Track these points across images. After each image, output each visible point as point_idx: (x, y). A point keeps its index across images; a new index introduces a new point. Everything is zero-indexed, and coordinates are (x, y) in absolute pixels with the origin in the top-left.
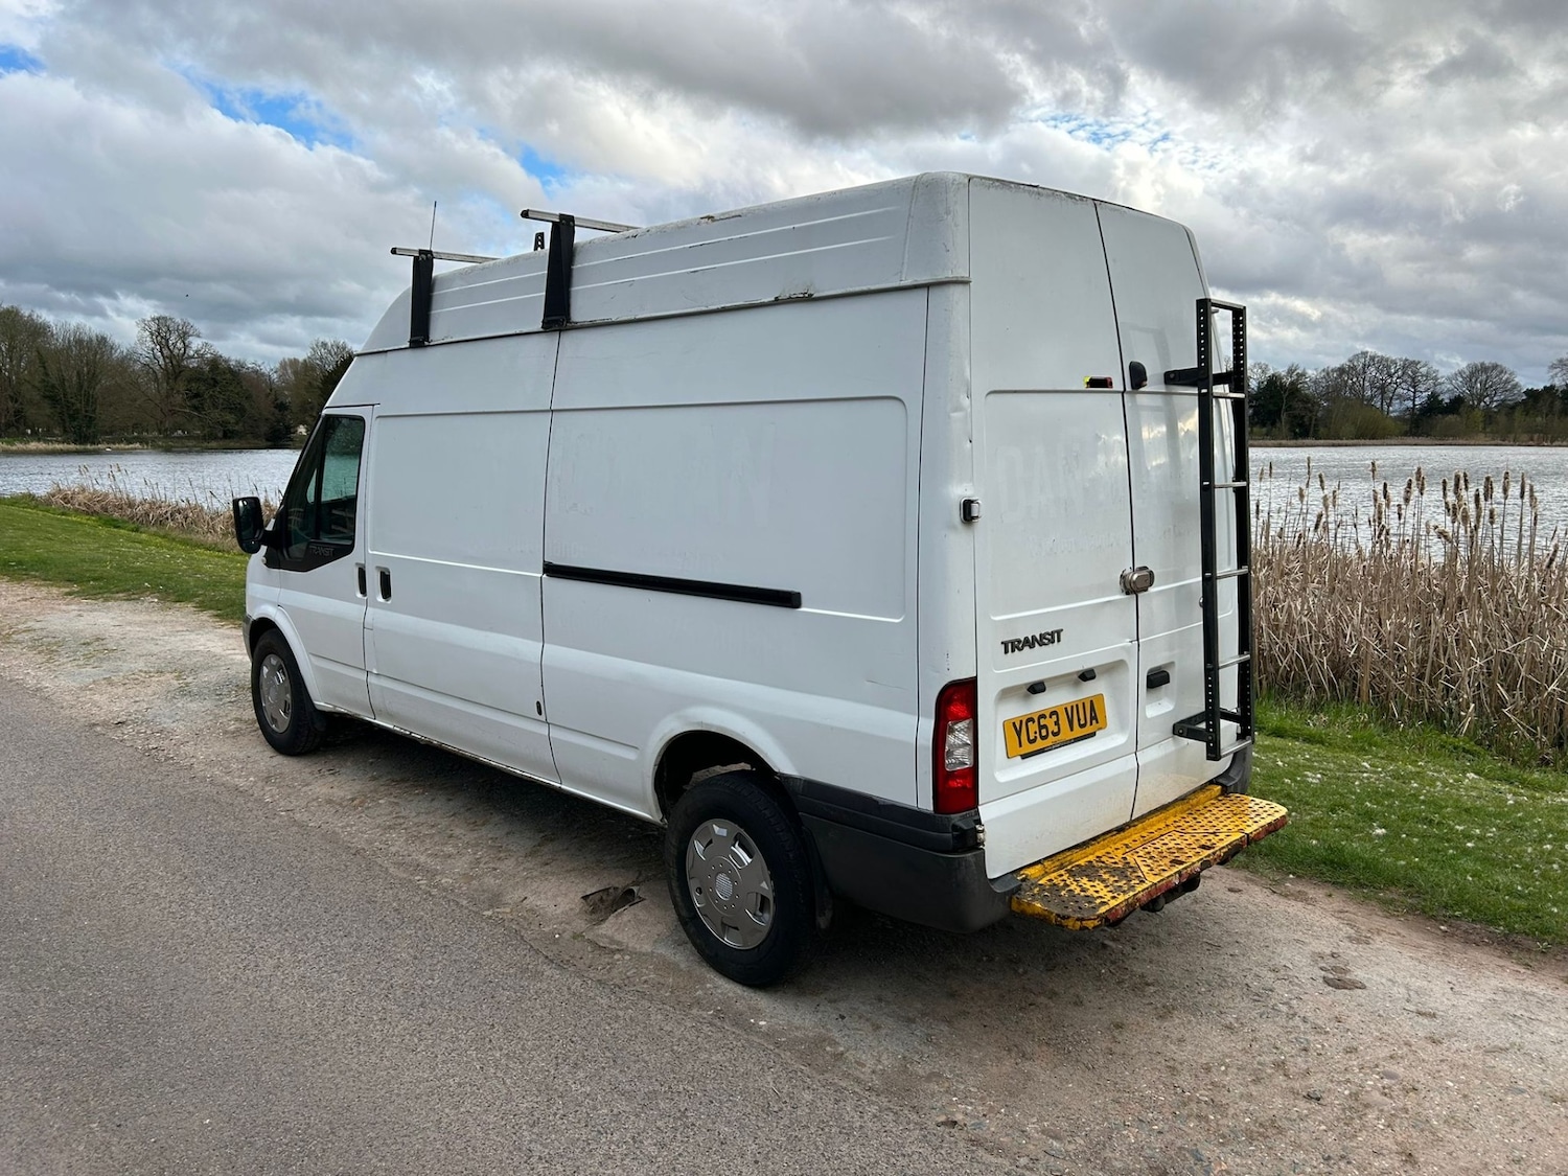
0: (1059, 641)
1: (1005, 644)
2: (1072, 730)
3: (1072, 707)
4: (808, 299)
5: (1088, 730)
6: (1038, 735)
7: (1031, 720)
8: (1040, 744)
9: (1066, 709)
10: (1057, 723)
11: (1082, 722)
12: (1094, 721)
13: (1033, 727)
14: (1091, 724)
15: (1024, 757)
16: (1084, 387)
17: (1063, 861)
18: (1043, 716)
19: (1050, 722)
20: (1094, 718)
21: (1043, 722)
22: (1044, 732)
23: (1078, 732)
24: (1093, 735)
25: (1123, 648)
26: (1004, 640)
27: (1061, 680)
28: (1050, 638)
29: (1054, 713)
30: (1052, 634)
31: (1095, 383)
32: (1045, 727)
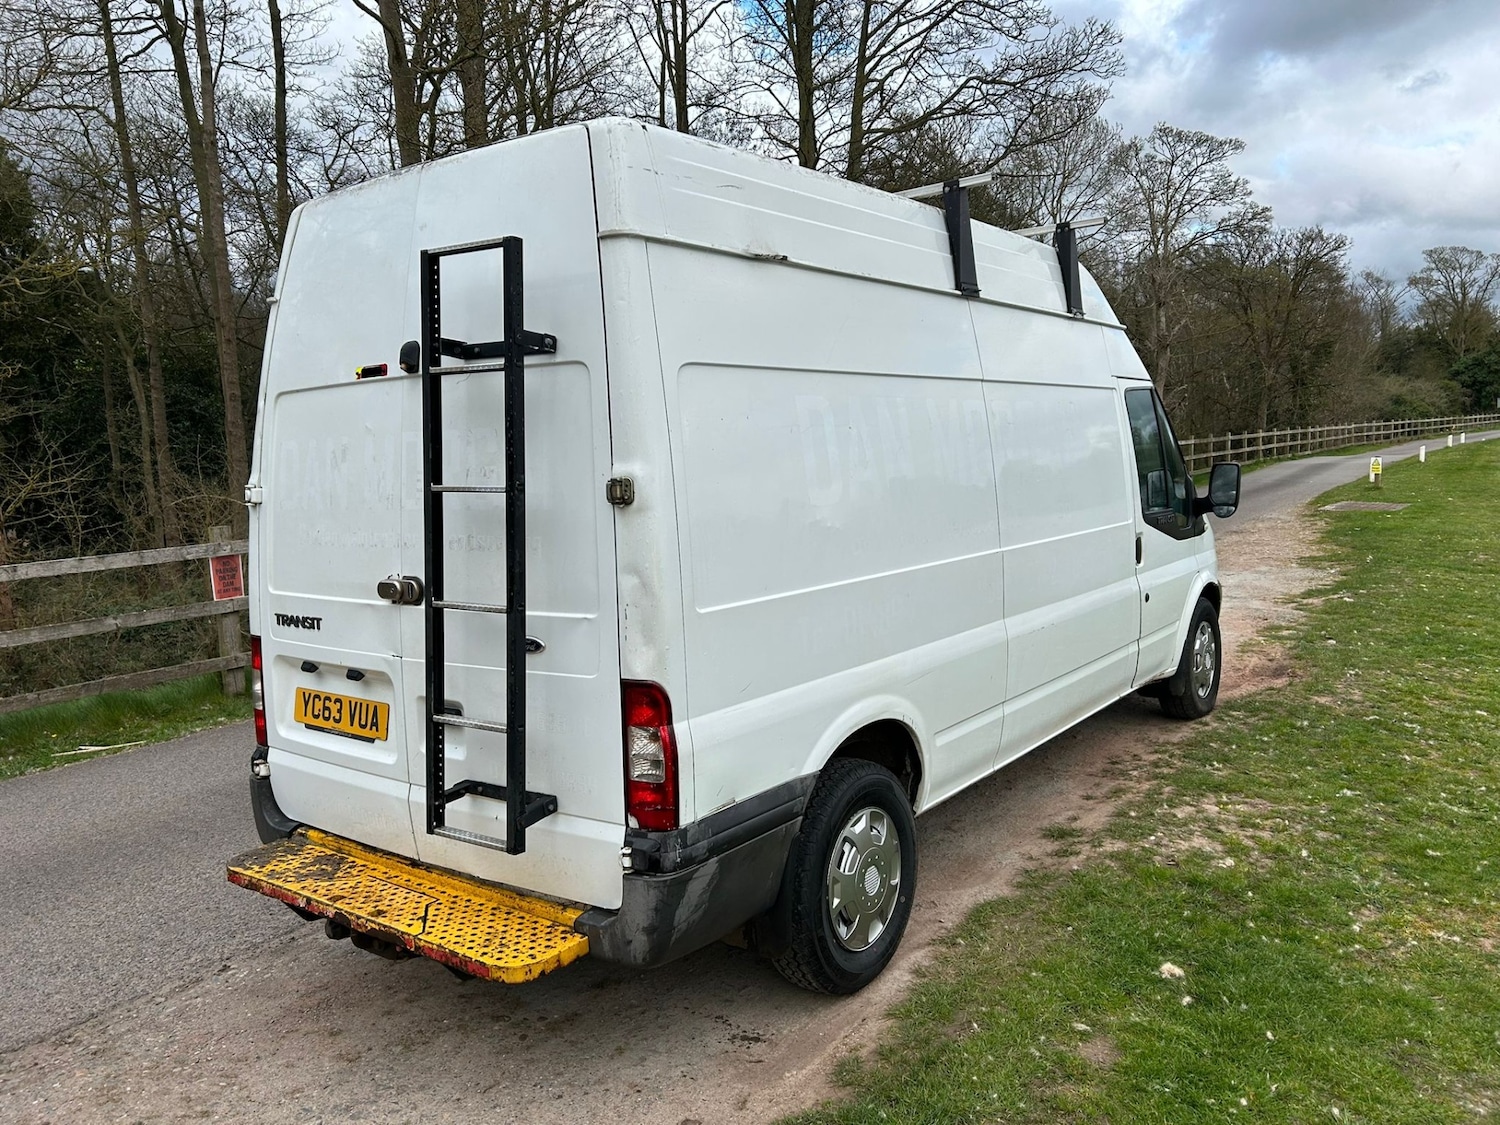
0: (319, 628)
1: (278, 616)
2: (352, 725)
3: (356, 703)
5: (366, 733)
6: (321, 713)
7: (317, 696)
8: (320, 722)
9: (350, 702)
10: (339, 711)
11: (363, 723)
12: (374, 728)
13: (319, 705)
14: (371, 729)
15: (308, 726)
16: (354, 378)
17: (342, 847)
18: (328, 698)
19: (334, 707)
20: (375, 724)
21: (327, 703)
22: (327, 715)
23: (356, 730)
24: (372, 740)
25: (385, 659)
26: (279, 613)
27: (334, 669)
28: (311, 623)
29: (338, 700)
30: (313, 619)
31: (367, 372)
32: (328, 709)
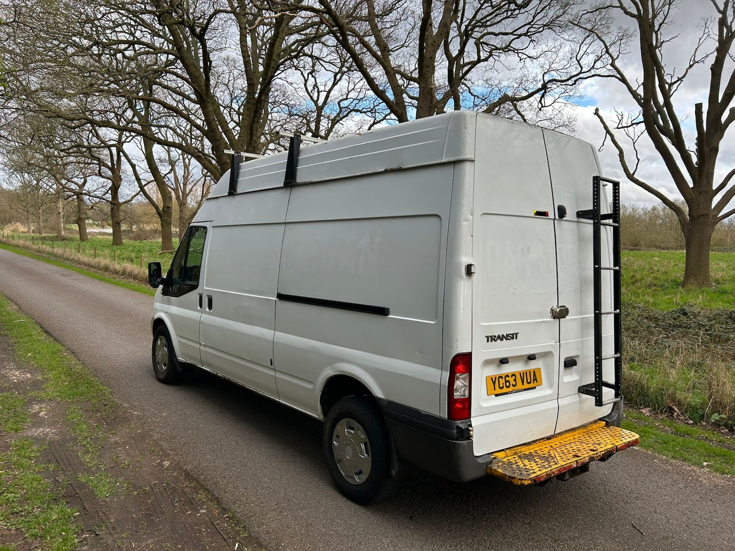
0: (516, 338)
1: (488, 337)
2: (523, 384)
3: (524, 373)
4: (400, 170)
5: (532, 385)
6: (504, 385)
7: (501, 377)
8: (505, 390)
9: (520, 374)
10: (515, 380)
11: (529, 381)
12: (535, 381)
13: (502, 381)
14: (534, 382)
15: (497, 395)
16: (533, 215)
17: (516, 451)
18: (508, 376)
19: (511, 379)
20: (535, 379)
21: (507, 379)
22: (508, 384)
23: (526, 386)
24: (534, 388)
25: (551, 345)
26: (487, 335)
27: (517, 358)
28: (512, 336)
29: (513, 375)
30: (513, 334)
31: (538, 213)
32: (508, 381)
